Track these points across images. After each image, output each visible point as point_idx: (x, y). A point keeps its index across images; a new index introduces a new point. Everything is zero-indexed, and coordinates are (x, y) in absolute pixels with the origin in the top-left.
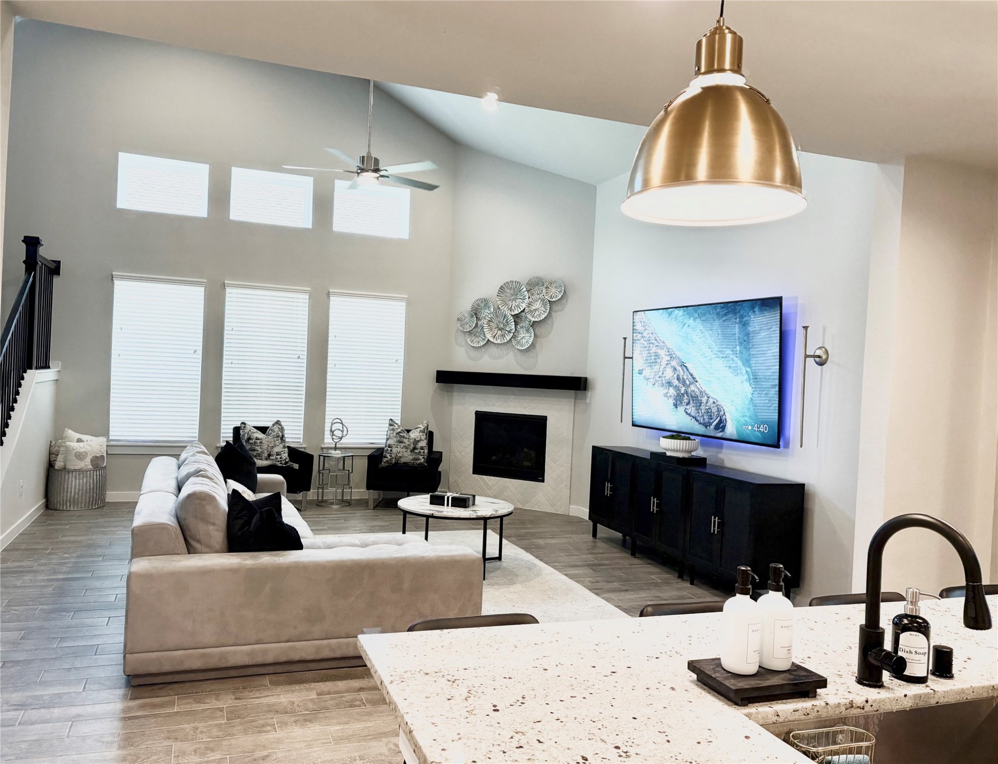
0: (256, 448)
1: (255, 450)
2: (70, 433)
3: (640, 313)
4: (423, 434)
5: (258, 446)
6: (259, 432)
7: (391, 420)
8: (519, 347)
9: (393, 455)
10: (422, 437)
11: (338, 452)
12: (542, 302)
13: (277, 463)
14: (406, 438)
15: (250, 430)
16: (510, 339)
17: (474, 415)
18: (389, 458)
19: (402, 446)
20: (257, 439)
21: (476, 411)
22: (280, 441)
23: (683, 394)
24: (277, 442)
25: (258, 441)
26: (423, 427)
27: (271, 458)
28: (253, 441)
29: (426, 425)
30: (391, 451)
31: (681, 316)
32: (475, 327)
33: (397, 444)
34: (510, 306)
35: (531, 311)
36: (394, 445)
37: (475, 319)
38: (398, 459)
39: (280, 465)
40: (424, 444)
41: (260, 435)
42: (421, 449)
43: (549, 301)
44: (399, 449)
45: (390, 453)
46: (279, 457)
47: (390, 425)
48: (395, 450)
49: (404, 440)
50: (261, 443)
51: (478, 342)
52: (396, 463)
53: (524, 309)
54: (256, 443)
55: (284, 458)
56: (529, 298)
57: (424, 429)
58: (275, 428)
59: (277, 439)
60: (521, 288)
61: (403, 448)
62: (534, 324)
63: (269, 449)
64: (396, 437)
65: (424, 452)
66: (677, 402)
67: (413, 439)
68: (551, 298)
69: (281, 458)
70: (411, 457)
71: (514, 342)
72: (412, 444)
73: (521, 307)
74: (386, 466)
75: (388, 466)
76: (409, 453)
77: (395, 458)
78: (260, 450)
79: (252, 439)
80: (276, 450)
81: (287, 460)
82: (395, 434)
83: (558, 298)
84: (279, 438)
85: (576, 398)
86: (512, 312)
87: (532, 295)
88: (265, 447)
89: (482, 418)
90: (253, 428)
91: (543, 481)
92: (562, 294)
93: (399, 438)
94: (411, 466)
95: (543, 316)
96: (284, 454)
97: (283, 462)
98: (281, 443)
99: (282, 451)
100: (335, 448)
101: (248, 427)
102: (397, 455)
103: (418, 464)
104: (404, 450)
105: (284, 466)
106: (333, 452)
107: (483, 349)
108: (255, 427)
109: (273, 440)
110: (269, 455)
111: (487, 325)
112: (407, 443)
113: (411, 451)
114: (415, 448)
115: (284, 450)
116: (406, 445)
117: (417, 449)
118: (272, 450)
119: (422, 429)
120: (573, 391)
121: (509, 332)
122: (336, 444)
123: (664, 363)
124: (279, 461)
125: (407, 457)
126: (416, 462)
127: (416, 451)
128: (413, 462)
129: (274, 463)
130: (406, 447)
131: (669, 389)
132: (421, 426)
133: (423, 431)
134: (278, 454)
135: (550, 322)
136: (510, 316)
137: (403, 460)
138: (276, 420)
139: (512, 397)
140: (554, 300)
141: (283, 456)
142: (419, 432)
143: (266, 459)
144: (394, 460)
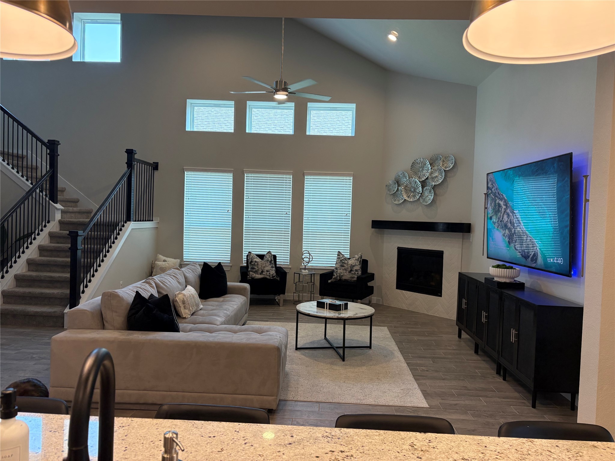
0: (255, 267)
1: (254, 269)
2: (161, 257)
3: (490, 174)
4: (357, 261)
5: (256, 266)
6: (258, 258)
7: (339, 252)
8: (424, 203)
9: (338, 274)
10: (357, 263)
11: (307, 271)
12: (439, 171)
13: (267, 277)
14: (346, 264)
15: (253, 257)
16: (419, 198)
17: (397, 250)
18: (336, 276)
19: (343, 269)
20: (256, 262)
21: (398, 247)
22: (269, 263)
23: (513, 234)
24: (267, 264)
25: (256, 263)
26: (358, 257)
27: (263, 273)
28: (253, 263)
29: (360, 255)
30: (337, 271)
31: (512, 175)
32: (396, 191)
33: (340, 267)
34: (419, 175)
35: (433, 178)
36: (338, 268)
37: (397, 185)
38: (341, 276)
39: (269, 278)
40: (358, 267)
41: (258, 260)
42: (356, 271)
43: (444, 170)
44: (341, 271)
45: (337, 273)
46: (268, 273)
47: (338, 255)
48: (339, 271)
49: (345, 265)
50: (258, 264)
51: (399, 201)
52: (340, 280)
53: (428, 177)
54: (255, 264)
55: (272, 274)
56: (431, 169)
57: (359, 258)
58: (267, 256)
59: (267, 262)
60: (426, 163)
61: (344, 270)
62: (434, 187)
63: (262, 268)
64: (340, 263)
65: (358, 273)
66: (510, 240)
67: (350, 264)
68: (446, 168)
69: (269, 274)
70: (349, 276)
71: (421, 200)
72: (349, 268)
73: (426, 176)
74: (334, 281)
75: (336, 281)
76: (348, 273)
77: (339, 276)
78: (257, 269)
79: (253, 262)
80: (266, 269)
81: (274, 275)
82: (339, 261)
83: (451, 168)
84: (269, 262)
85: (463, 238)
86: (420, 179)
87: (434, 167)
88: (260, 267)
89: (402, 252)
90: (255, 255)
91: (441, 296)
92: (453, 165)
93: (341, 264)
94: (350, 282)
95: (441, 181)
96: (272, 271)
97: (271, 276)
98: (270, 265)
99: (270, 270)
100: (305, 269)
101: (252, 255)
102: (340, 274)
103: (354, 281)
104: (344, 271)
105: (271, 278)
106: (303, 271)
107: (402, 205)
108: (256, 255)
109: (264, 263)
110: (262, 272)
111: (404, 189)
112: (346, 267)
113: (349, 272)
114: (351, 271)
115: (272, 269)
116: (346, 268)
117: (353, 271)
118: (264, 269)
119: (357, 258)
120: (462, 233)
121: (419, 193)
122: (305, 266)
123: (503, 210)
124: (268, 276)
125: (347, 276)
126: (353, 279)
127: (352, 272)
128: (350, 279)
129: (265, 276)
130: (345, 269)
131: (506, 230)
132: (356, 256)
133: (358, 260)
134: (267, 271)
135: (446, 185)
136: (419, 182)
137: (344, 278)
138: (268, 251)
139: (421, 237)
140: (447, 169)
141: (271, 273)
142: (355, 260)
143: (261, 274)
144: (338, 277)
